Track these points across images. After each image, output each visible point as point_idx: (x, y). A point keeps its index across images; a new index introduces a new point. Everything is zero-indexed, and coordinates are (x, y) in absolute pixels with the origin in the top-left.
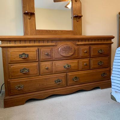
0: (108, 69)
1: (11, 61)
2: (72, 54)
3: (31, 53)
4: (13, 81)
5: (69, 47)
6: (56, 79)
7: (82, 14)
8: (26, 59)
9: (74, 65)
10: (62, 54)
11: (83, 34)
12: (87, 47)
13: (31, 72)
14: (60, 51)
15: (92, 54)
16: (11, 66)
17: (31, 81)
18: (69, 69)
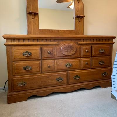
0: (109, 68)
1: (15, 59)
2: (73, 53)
3: (34, 51)
4: (16, 78)
5: (71, 47)
6: (58, 77)
7: (84, 14)
8: (29, 57)
9: (75, 63)
10: (63, 53)
11: (85, 34)
12: (88, 47)
13: (34, 70)
14: (62, 50)
15: (93, 53)
16: (15, 63)
17: (34, 78)
18: (70, 68)
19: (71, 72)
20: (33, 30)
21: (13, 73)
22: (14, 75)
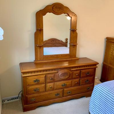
0: (92, 84)
1: (28, 85)
2: (68, 77)
3: (41, 79)
4: (29, 96)
6: (56, 93)
9: (69, 83)
13: (40, 90)
14: (60, 76)
15: (82, 75)
16: (29, 87)
17: (40, 95)
18: (65, 86)
19: (65, 89)
20: (39, 57)
21: (27, 93)
22: (28, 94)
